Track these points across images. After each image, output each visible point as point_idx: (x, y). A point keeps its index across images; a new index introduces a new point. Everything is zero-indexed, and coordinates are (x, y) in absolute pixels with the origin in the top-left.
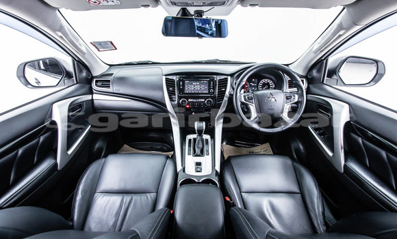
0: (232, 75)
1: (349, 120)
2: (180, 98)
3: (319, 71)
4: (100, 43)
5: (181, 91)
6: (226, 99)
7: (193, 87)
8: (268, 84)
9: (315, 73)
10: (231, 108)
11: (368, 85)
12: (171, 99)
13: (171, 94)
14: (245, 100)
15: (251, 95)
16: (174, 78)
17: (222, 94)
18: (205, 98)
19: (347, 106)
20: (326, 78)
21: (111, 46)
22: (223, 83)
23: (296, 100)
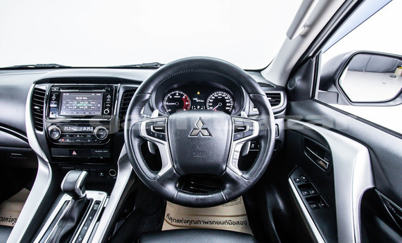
1: (370, 186)
3: (306, 78)
7: (75, 104)
8: (223, 100)
9: (298, 81)
11: (391, 103)
14: (148, 132)
18: (95, 125)
19: (363, 151)
20: (317, 90)
23: (256, 134)
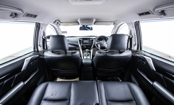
0: (95, 39)
2: (82, 44)
4: (64, 32)
5: (83, 42)
6: (93, 44)
7: (85, 41)
10: (94, 47)
12: (80, 44)
13: (80, 43)
14: (97, 44)
15: (98, 42)
16: (81, 39)
17: (92, 43)
18: (88, 44)
21: (66, 32)
22: (92, 40)
